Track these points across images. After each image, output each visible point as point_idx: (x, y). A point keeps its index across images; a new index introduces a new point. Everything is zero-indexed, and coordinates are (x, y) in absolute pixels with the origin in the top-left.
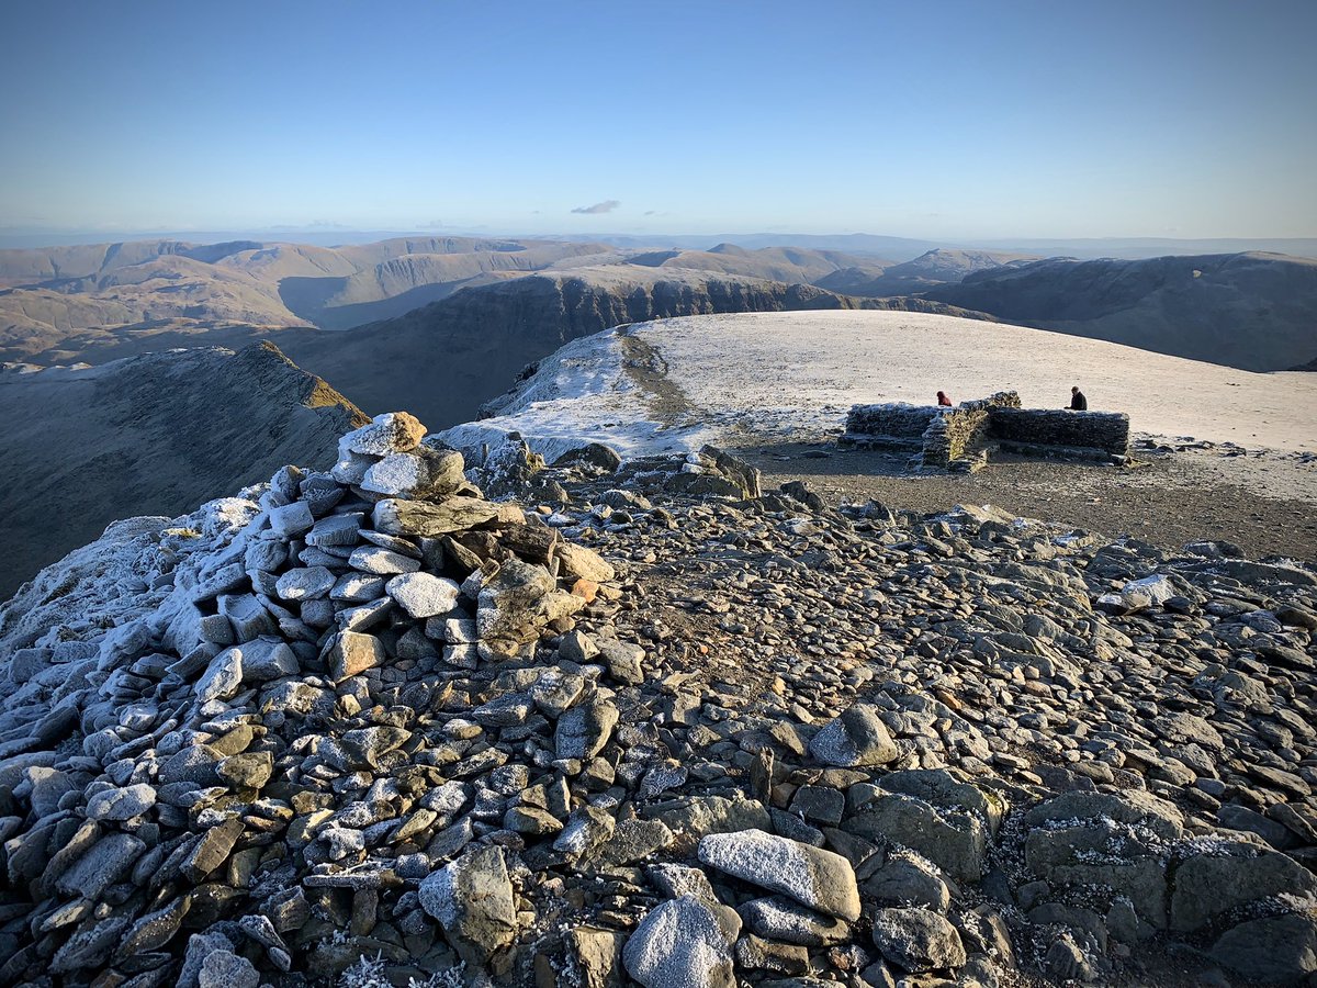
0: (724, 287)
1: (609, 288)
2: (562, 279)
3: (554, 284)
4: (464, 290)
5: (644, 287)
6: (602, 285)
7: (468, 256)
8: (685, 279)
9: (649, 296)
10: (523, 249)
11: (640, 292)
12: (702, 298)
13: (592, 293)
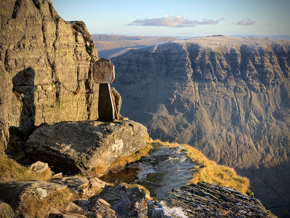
0: (282, 48)
1: (214, 48)
2: (187, 44)
3: (182, 47)
4: (131, 51)
5: (234, 48)
6: (210, 46)
7: (116, 43)
8: (258, 42)
9: (238, 52)
10: (140, 39)
11: (233, 51)
12: (270, 53)
13: (205, 51)
